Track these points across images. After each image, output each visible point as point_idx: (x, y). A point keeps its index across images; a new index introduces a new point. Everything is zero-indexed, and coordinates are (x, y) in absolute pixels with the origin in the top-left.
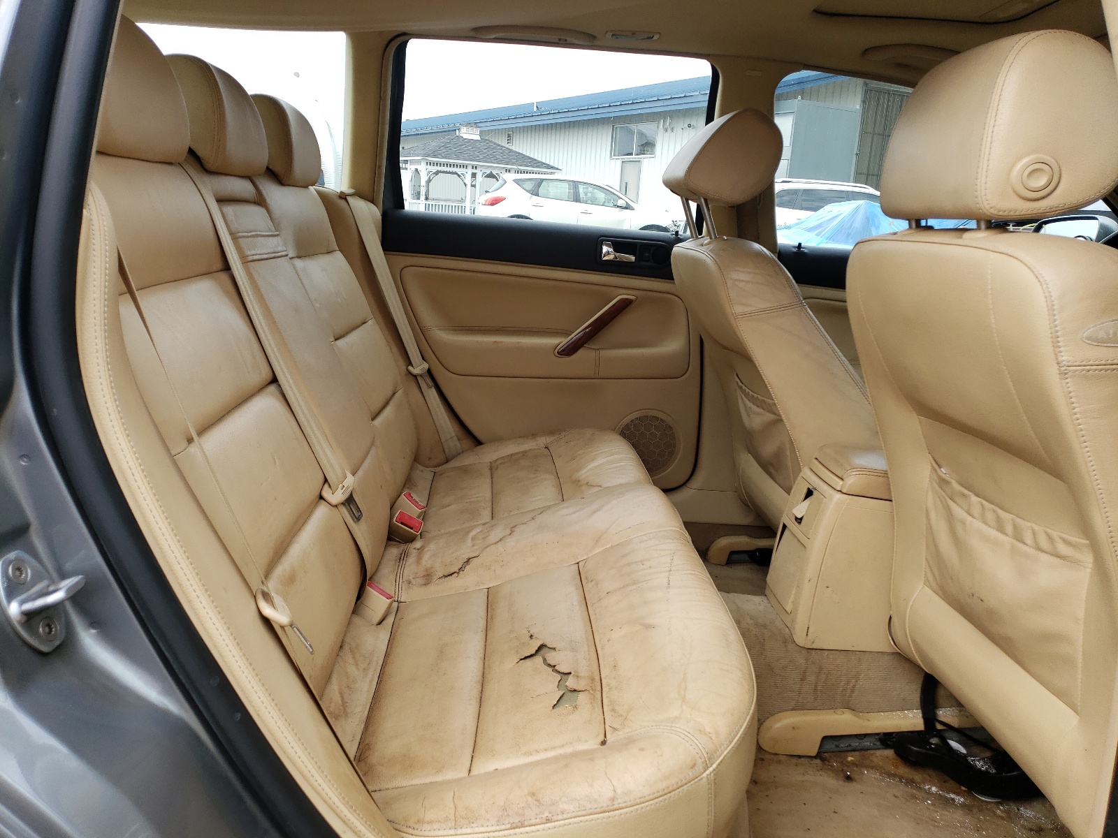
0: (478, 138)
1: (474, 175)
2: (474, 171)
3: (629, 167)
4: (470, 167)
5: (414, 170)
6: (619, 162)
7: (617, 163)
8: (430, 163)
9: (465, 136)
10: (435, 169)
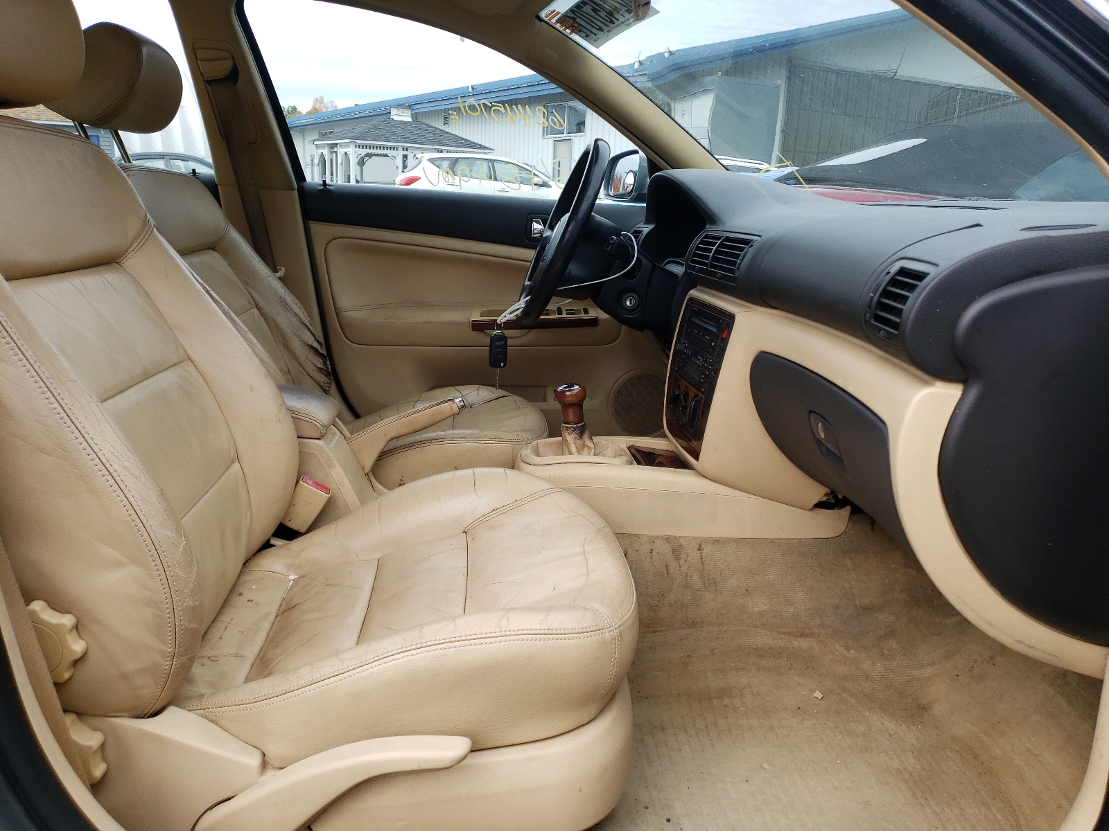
0: (410, 119)
1: (405, 157)
2: (405, 153)
3: (561, 146)
4: (400, 149)
5: (343, 153)
6: (551, 141)
7: (549, 142)
8: (359, 146)
9: (395, 118)
10: (364, 151)
